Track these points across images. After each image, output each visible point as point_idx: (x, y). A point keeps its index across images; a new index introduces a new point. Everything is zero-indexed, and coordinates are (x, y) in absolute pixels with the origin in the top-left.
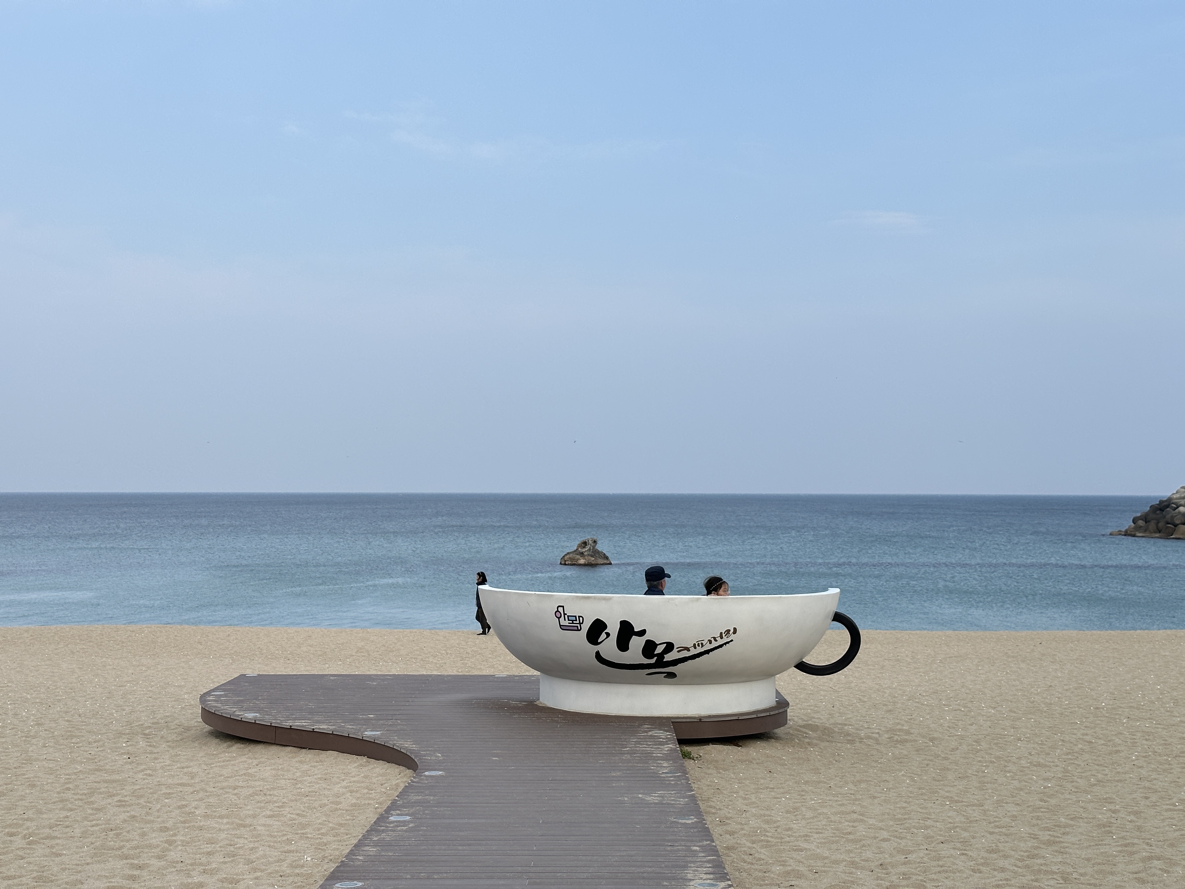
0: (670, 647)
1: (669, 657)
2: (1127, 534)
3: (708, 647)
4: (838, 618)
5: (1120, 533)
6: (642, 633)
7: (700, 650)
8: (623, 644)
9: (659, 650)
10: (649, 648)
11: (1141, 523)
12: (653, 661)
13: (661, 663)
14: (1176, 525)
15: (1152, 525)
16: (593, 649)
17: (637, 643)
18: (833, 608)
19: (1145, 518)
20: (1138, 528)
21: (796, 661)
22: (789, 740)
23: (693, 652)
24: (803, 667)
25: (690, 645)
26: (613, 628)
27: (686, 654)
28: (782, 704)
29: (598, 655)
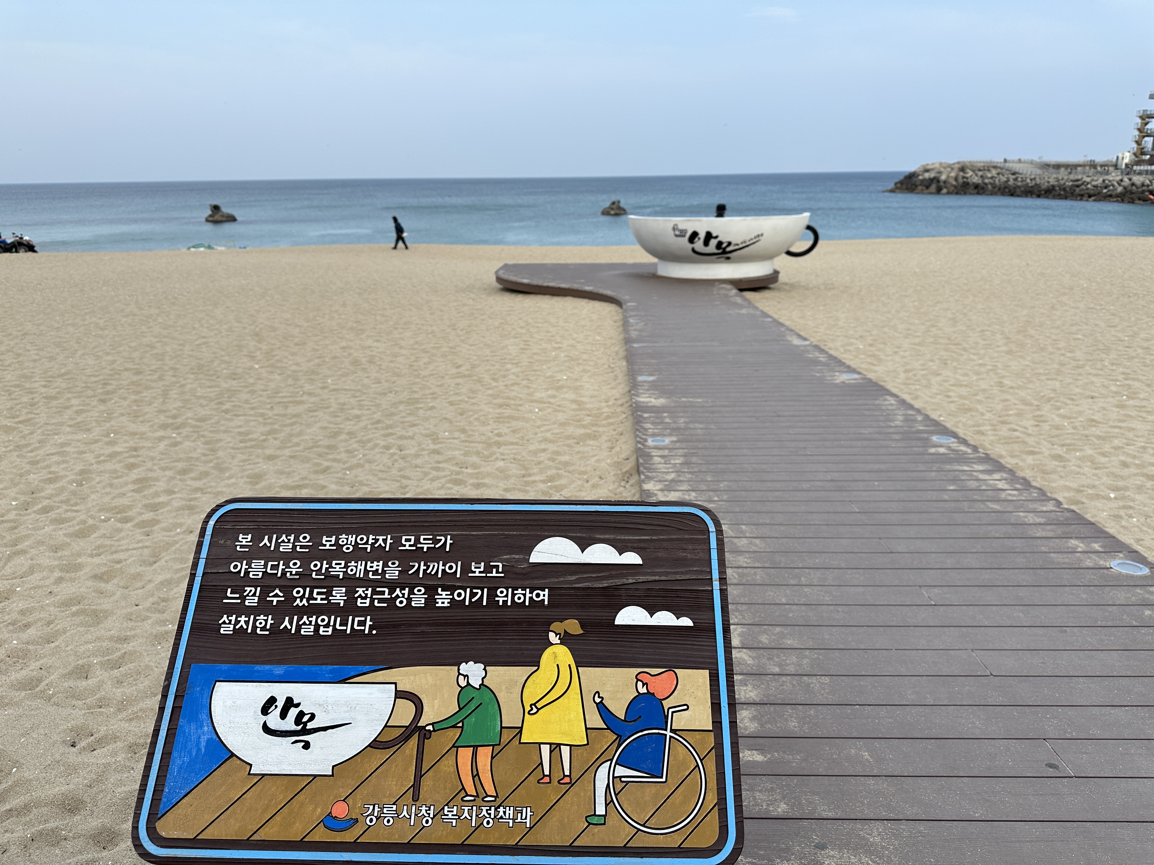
0: (729, 244)
1: (729, 249)
2: (892, 191)
3: (748, 243)
4: (809, 228)
5: (887, 191)
6: (716, 237)
7: (744, 245)
8: (706, 243)
9: (724, 245)
10: (719, 245)
11: (899, 185)
12: (720, 251)
13: (724, 252)
14: (916, 186)
15: (904, 186)
16: (690, 246)
17: (713, 243)
18: (806, 223)
19: (901, 182)
20: (897, 188)
21: (785, 250)
22: (779, 290)
23: (741, 246)
24: (789, 253)
25: (739, 242)
26: (702, 235)
27: (737, 247)
28: (776, 273)
29: (693, 250)
